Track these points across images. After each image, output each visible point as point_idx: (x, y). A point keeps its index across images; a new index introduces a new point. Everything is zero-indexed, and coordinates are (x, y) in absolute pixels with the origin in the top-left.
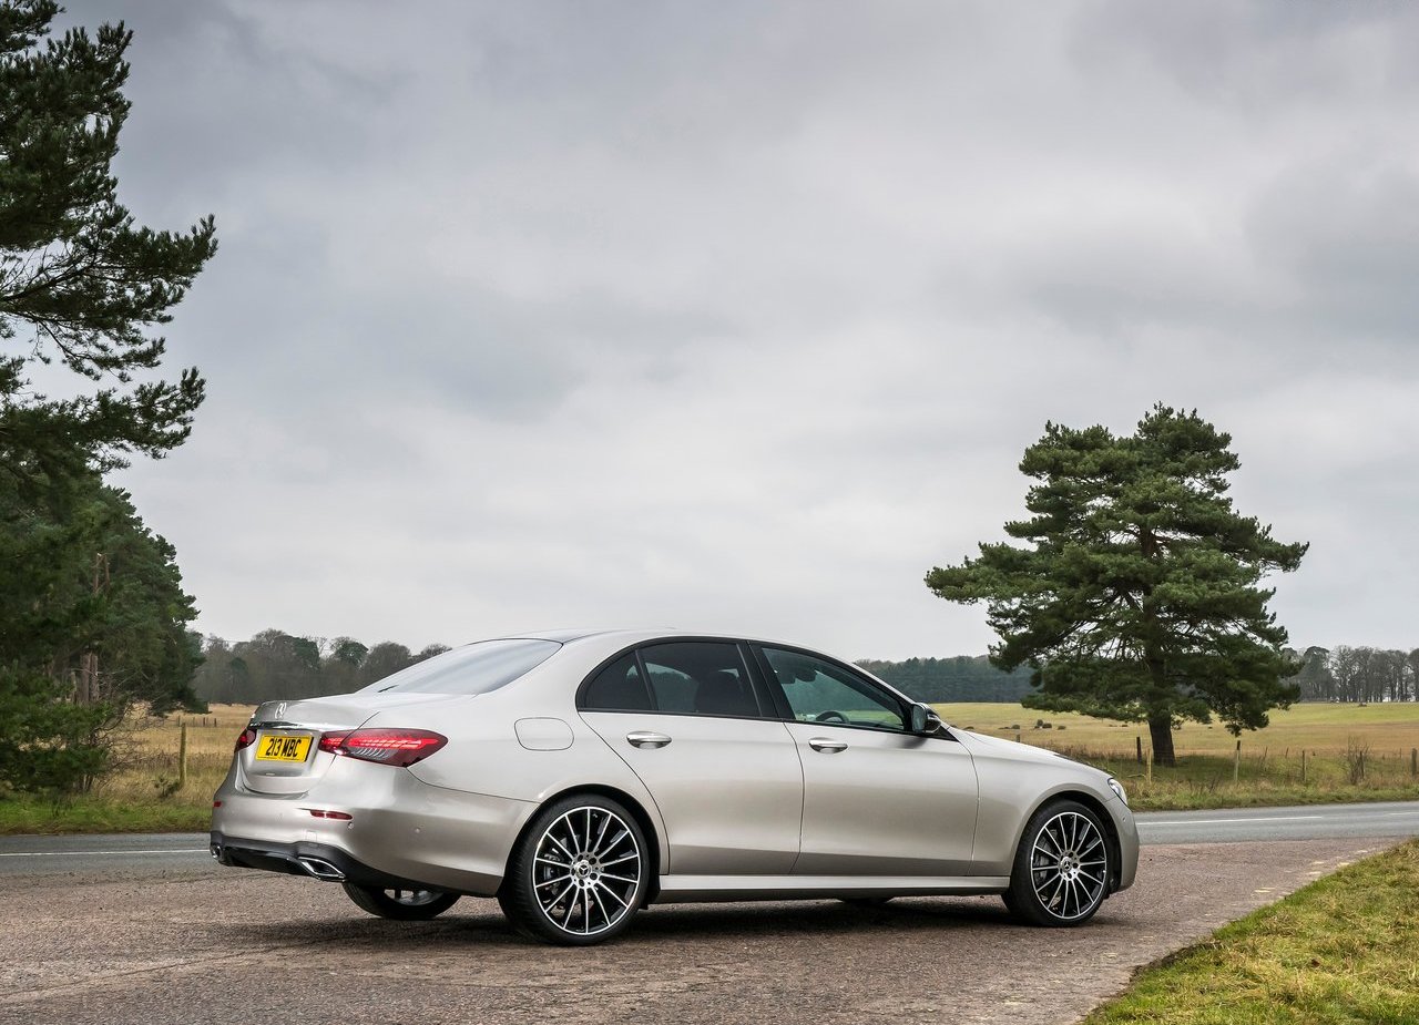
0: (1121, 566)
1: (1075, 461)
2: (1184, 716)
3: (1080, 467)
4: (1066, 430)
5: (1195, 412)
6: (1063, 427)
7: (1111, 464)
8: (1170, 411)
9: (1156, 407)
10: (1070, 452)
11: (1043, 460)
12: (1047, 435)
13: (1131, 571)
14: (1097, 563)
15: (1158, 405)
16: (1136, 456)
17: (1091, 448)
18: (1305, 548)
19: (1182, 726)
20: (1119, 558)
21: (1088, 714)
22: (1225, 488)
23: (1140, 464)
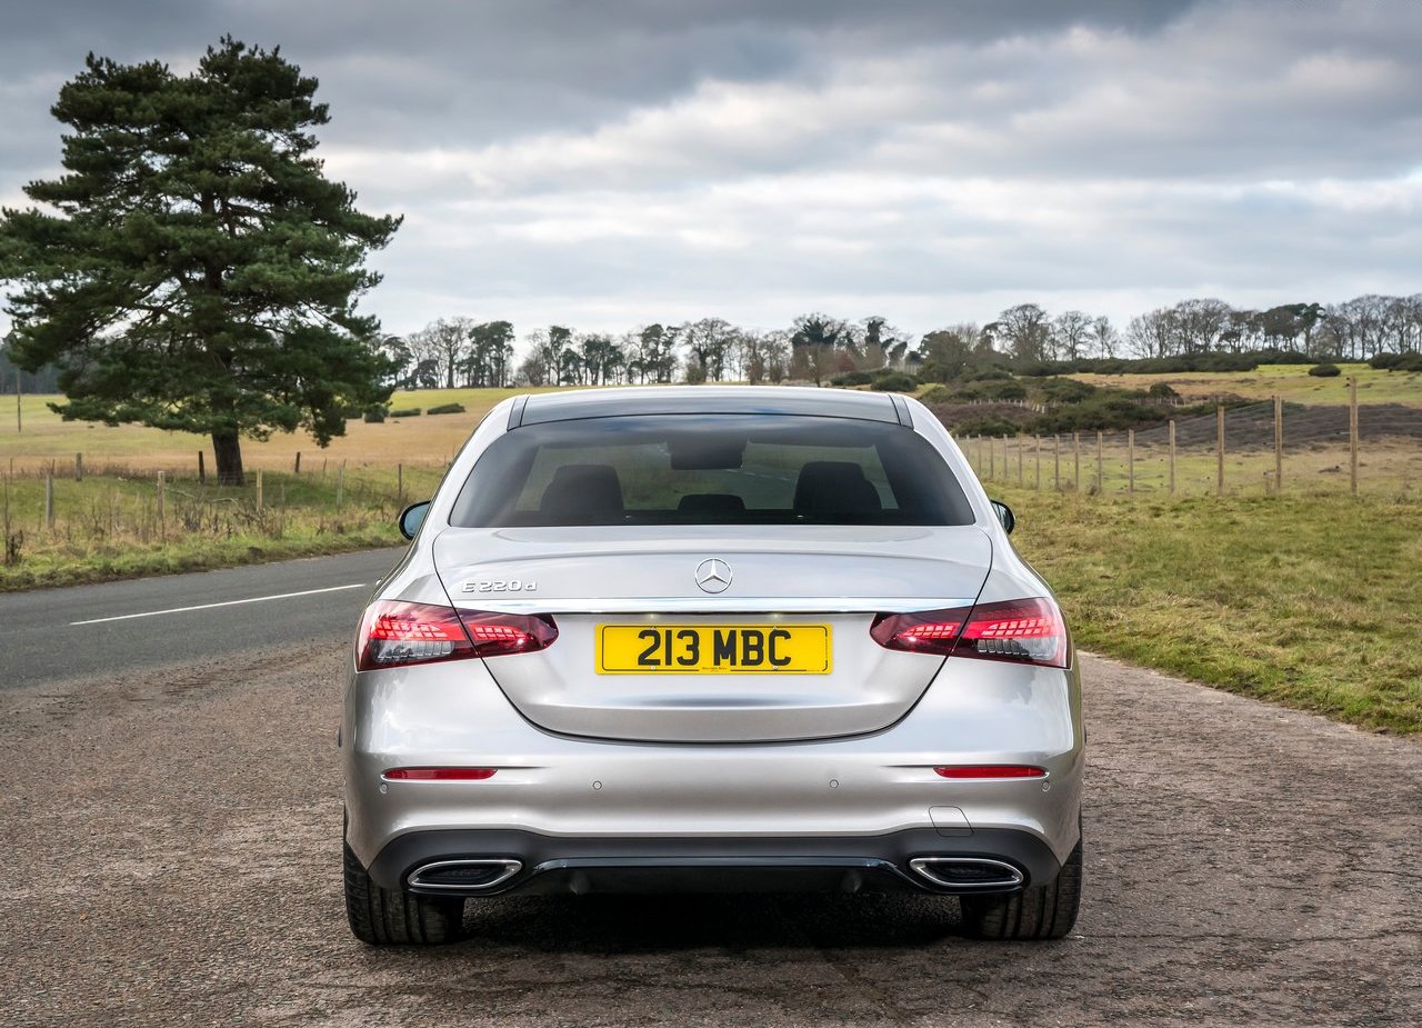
0: (197, 241)
1: (130, 106)
2: (272, 425)
3: (137, 114)
4: (111, 65)
5: (277, 49)
6: (108, 61)
7: (176, 111)
8: (240, 47)
9: (223, 41)
10: (119, 94)
11: (88, 103)
12: (88, 70)
13: (210, 247)
14: (166, 238)
15: (226, 38)
16: (204, 102)
17: (148, 90)
18: (399, 222)
19: (270, 437)
20: (195, 232)
21: (156, 425)
22: (311, 147)
23: (210, 112)
